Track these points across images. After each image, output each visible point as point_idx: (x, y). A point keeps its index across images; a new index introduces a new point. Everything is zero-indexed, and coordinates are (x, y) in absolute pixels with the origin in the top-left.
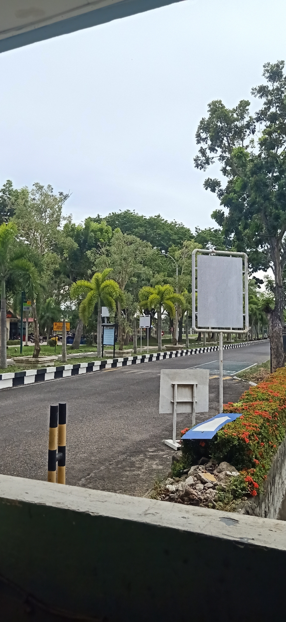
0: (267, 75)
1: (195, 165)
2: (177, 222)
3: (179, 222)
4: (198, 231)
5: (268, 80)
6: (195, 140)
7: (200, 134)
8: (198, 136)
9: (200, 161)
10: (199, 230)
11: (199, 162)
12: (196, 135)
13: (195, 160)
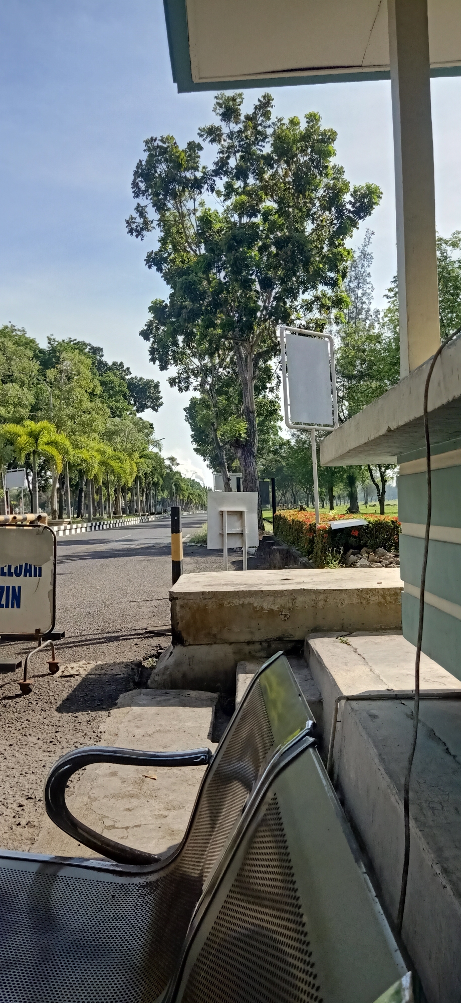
0: (221, 111)
1: (127, 230)
2: (14, 326)
3: (18, 326)
4: (52, 343)
5: (221, 117)
6: (130, 191)
7: (138, 183)
8: (135, 185)
9: (136, 224)
10: (54, 341)
11: (134, 226)
12: (132, 184)
13: (127, 222)
